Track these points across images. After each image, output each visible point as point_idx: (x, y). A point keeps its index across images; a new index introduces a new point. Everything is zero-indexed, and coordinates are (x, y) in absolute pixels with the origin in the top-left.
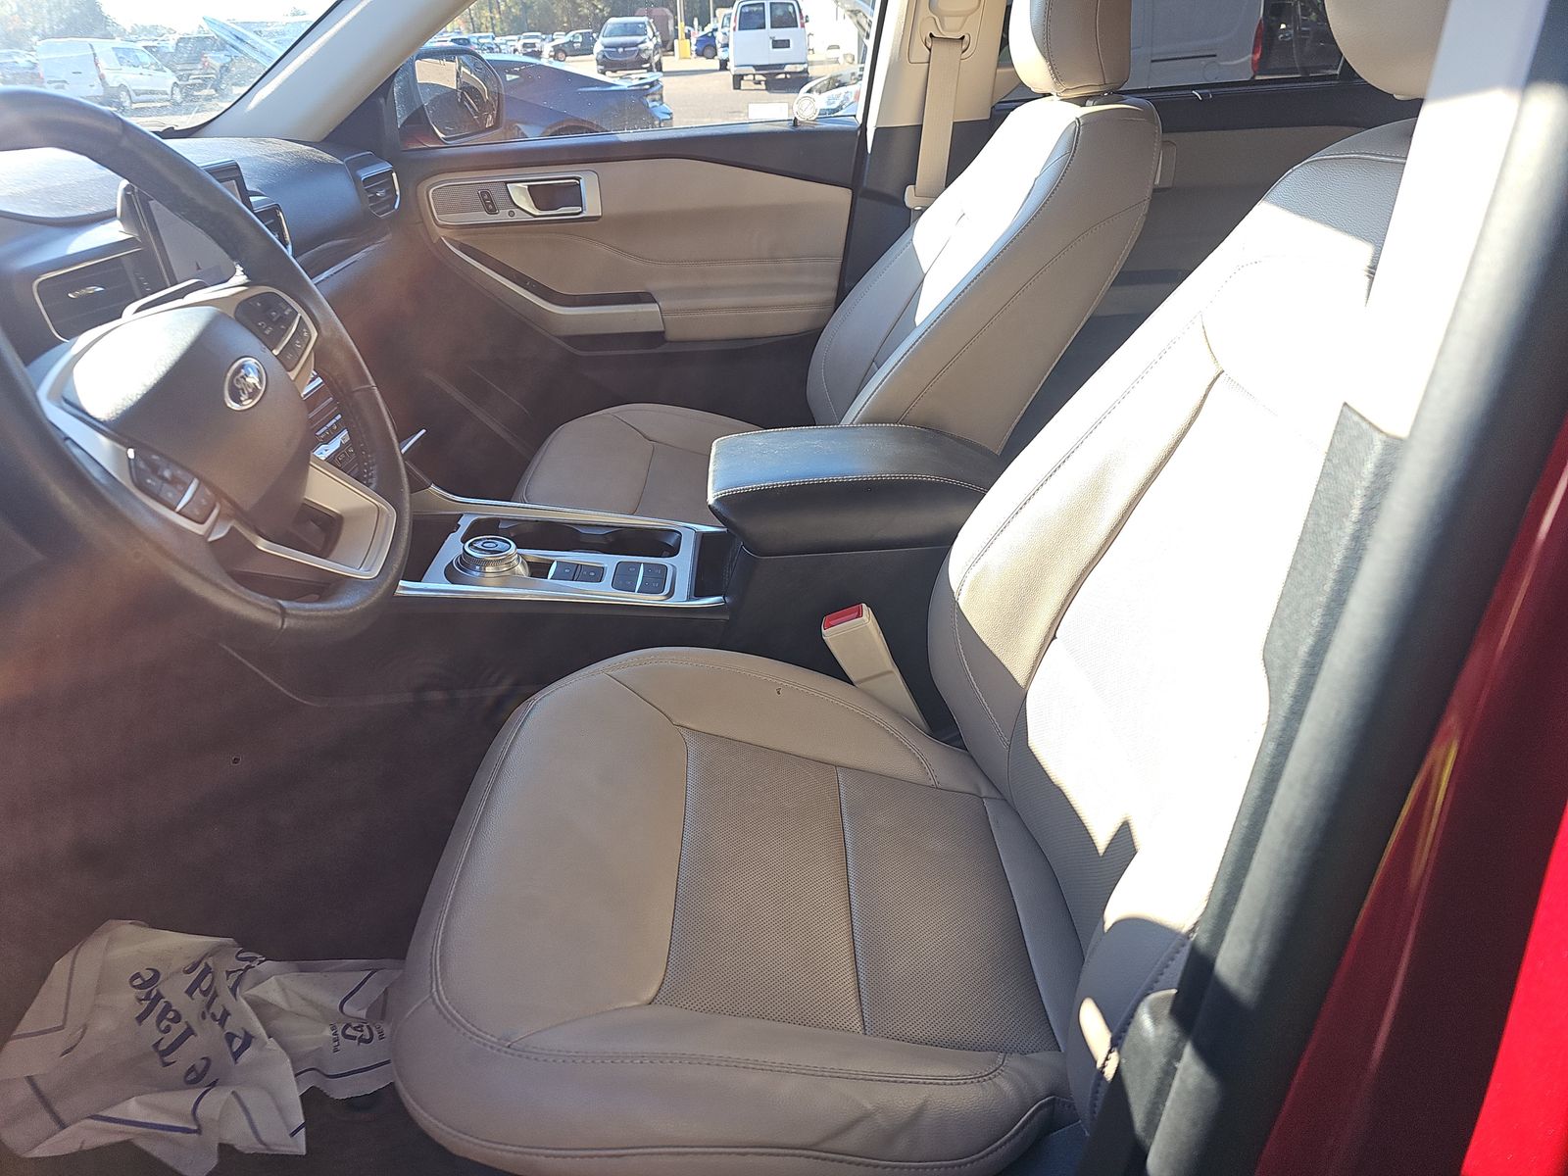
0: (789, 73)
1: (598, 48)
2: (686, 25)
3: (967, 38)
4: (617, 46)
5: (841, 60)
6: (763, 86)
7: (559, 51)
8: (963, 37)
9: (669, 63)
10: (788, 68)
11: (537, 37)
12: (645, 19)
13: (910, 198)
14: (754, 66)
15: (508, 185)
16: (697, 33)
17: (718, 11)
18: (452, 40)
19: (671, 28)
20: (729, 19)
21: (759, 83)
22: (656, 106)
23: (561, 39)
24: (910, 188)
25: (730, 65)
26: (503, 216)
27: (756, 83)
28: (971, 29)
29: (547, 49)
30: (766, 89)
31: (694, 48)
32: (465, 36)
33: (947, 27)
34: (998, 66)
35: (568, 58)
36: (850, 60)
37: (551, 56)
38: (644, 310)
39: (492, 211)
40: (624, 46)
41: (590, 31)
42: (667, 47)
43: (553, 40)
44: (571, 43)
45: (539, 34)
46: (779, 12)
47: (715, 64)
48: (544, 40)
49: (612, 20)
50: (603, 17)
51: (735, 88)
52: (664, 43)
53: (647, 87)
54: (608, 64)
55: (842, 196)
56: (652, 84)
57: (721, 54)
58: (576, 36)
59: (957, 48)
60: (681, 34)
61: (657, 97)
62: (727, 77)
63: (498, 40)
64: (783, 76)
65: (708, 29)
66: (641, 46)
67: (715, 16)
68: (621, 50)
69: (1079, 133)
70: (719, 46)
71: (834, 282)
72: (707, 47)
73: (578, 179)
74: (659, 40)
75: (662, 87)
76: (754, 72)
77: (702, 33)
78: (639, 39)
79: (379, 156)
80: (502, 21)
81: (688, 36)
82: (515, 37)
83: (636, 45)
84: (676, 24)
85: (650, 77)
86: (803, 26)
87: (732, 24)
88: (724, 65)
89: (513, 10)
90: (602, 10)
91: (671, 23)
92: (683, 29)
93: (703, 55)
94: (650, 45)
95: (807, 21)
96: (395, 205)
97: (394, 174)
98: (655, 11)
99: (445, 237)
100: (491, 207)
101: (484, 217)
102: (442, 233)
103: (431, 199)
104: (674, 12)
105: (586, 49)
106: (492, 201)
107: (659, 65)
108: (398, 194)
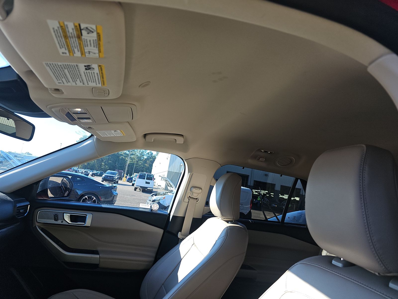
0: (148, 189)
1: (103, 176)
3: (198, 199)
4: (108, 176)
5: (161, 189)
6: (141, 191)
7: (93, 175)
8: (197, 198)
9: (120, 182)
10: (148, 188)
12: (117, 172)
13: (180, 235)
14: (140, 186)
15: (64, 214)
16: (128, 177)
17: (135, 173)
19: (122, 175)
20: (137, 176)
21: (141, 190)
22: (114, 192)
23: (95, 172)
24: (180, 233)
25: (135, 185)
26: (59, 222)
27: (140, 190)
28: (199, 197)
29: (91, 173)
30: (142, 192)
31: (127, 180)
33: (194, 195)
34: (205, 206)
35: (95, 176)
36: (163, 189)
37: (91, 175)
38: (94, 256)
40: (110, 176)
41: (103, 172)
42: (120, 178)
43: (93, 172)
44: (97, 173)
46: (149, 177)
47: (131, 184)
48: (90, 171)
49: (109, 171)
50: (107, 169)
51: (134, 190)
54: (105, 179)
55: (160, 231)
56: (114, 187)
57: (133, 182)
58: (99, 172)
59: (195, 201)
61: (115, 190)
62: (133, 187)
63: (79, 169)
64: (147, 190)
65: (131, 177)
66: (114, 177)
67: (134, 174)
68: (109, 177)
69: (228, 231)
70: (133, 180)
71: (154, 255)
72: (130, 180)
73: (87, 215)
74: (118, 176)
75: (117, 188)
76: (140, 188)
77: (129, 177)
78: (114, 176)
79: (27, 200)
81: (126, 177)
82: (83, 170)
84: (124, 174)
85: (114, 185)
86: (154, 180)
87: (137, 177)
88: (133, 185)
90: (107, 168)
91: (123, 174)
93: (129, 182)
94: (116, 177)
95: (155, 180)
96: (25, 214)
97: (29, 206)
98: (120, 171)
99: (37, 225)
100: (56, 219)
101: (53, 222)
102: (37, 224)
103: (38, 214)
104: (124, 172)
105: (100, 175)
106: (57, 217)
107: (117, 182)
108: (28, 211)
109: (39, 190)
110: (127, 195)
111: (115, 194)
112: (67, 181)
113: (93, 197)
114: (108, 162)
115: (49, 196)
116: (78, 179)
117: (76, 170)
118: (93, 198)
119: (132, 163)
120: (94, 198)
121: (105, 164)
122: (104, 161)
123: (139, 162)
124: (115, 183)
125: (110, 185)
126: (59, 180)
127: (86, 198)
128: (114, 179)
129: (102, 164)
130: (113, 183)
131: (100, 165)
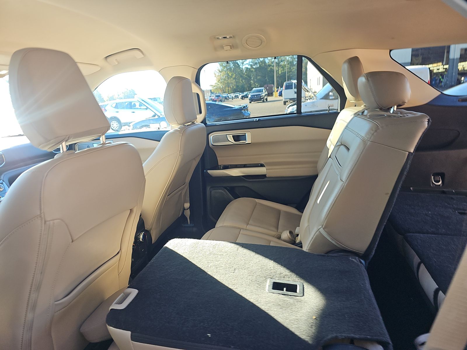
1: (250, 96)
4: (254, 96)
9: (270, 99)
11: (239, 94)
12: (263, 88)
14: (289, 99)
18: (215, 96)
19: (273, 89)
23: (244, 94)
35: (245, 99)
37: (241, 98)
40: (256, 95)
42: (270, 94)
45: (239, 93)
51: (284, 105)
53: (243, 108)
60: (275, 90)
80: (231, 90)
82: (233, 94)
83: (260, 95)
89: (234, 87)
94: (263, 95)
98: (266, 86)
107: (266, 99)
114: (257, 79)
117: (225, 97)
119: (283, 73)
123: (292, 68)
128: (262, 97)
129: (251, 83)
130: (262, 101)
131: (249, 85)
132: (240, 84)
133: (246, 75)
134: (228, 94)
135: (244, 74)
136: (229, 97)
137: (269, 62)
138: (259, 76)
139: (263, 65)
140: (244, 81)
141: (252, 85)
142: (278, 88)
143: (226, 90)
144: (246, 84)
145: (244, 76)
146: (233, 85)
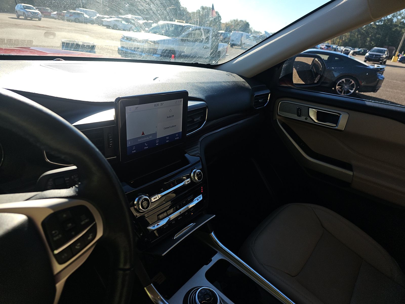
1: (367, 54)
2: (399, 53)
7: (355, 53)
9: (388, 62)
12: (386, 49)
15: (310, 108)
19: (394, 52)
22: (379, 75)
23: (357, 50)
26: (303, 119)
29: (352, 52)
31: (399, 59)
32: (330, 45)
35: (357, 55)
37: (351, 55)
39: (299, 116)
40: (376, 55)
41: (367, 49)
42: (390, 58)
43: (354, 50)
44: (359, 52)
45: (351, 48)
48: (352, 49)
49: (376, 47)
52: (390, 56)
53: (379, 69)
54: (368, 59)
56: (381, 69)
58: (362, 50)
60: (396, 55)
61: (381, 73)
68: (374, 56)
73: (340, 114)
74: (388, 55)
75: (384, 70)
79: (268, 87)
80: (342, 43)
81: (398, 56)
82: (344, 47)
83: (380, 55)
84: (396, 52)
85: (381, 66)
89: (346, 41)
90: (373, 44)
91: (394, 51)
92: (397, 54)
94: (384, 56)
96: (265, 105)
97: (270, 94)
98: (390, 47)
99: (278, 119)
100: (299, 114)
101: (295, 117)
102: (278, 117)
103: (279, 105)
104: (397, 49)
105: (364, 54)
106: (301, 112)
107: (385, 62)
108: (268, 101)
109: (282, 75)
110: (396, 80)
111: (380, 78)
112: (319, 62)
113: (351, 80)
114: (375, 37)
115: (294, 83)
116: (336, 58)
118: (351, 82)
120: (353, 82)
121: (371, 40)
122: (370, 36)
124: (381, 64)
125: (376, 66)
126: (309, 61)
127: (343, 81)
128: (381, 59)
129: (367, 40)
130: (379, 63)
131: (364, 42)
132: (354, 39)
133: (364, 30)
134: (337, 47)
135: (363, 29)
136: (339, 49)
137: (397, 22)
138: (379, 34)
139: (389, 23)
140: (359, 36)
141: (366, 42)
142: (400, 52)
143: (337, 42)
144: (361, 40)
145: (362, 31)
146: (346, 38)
